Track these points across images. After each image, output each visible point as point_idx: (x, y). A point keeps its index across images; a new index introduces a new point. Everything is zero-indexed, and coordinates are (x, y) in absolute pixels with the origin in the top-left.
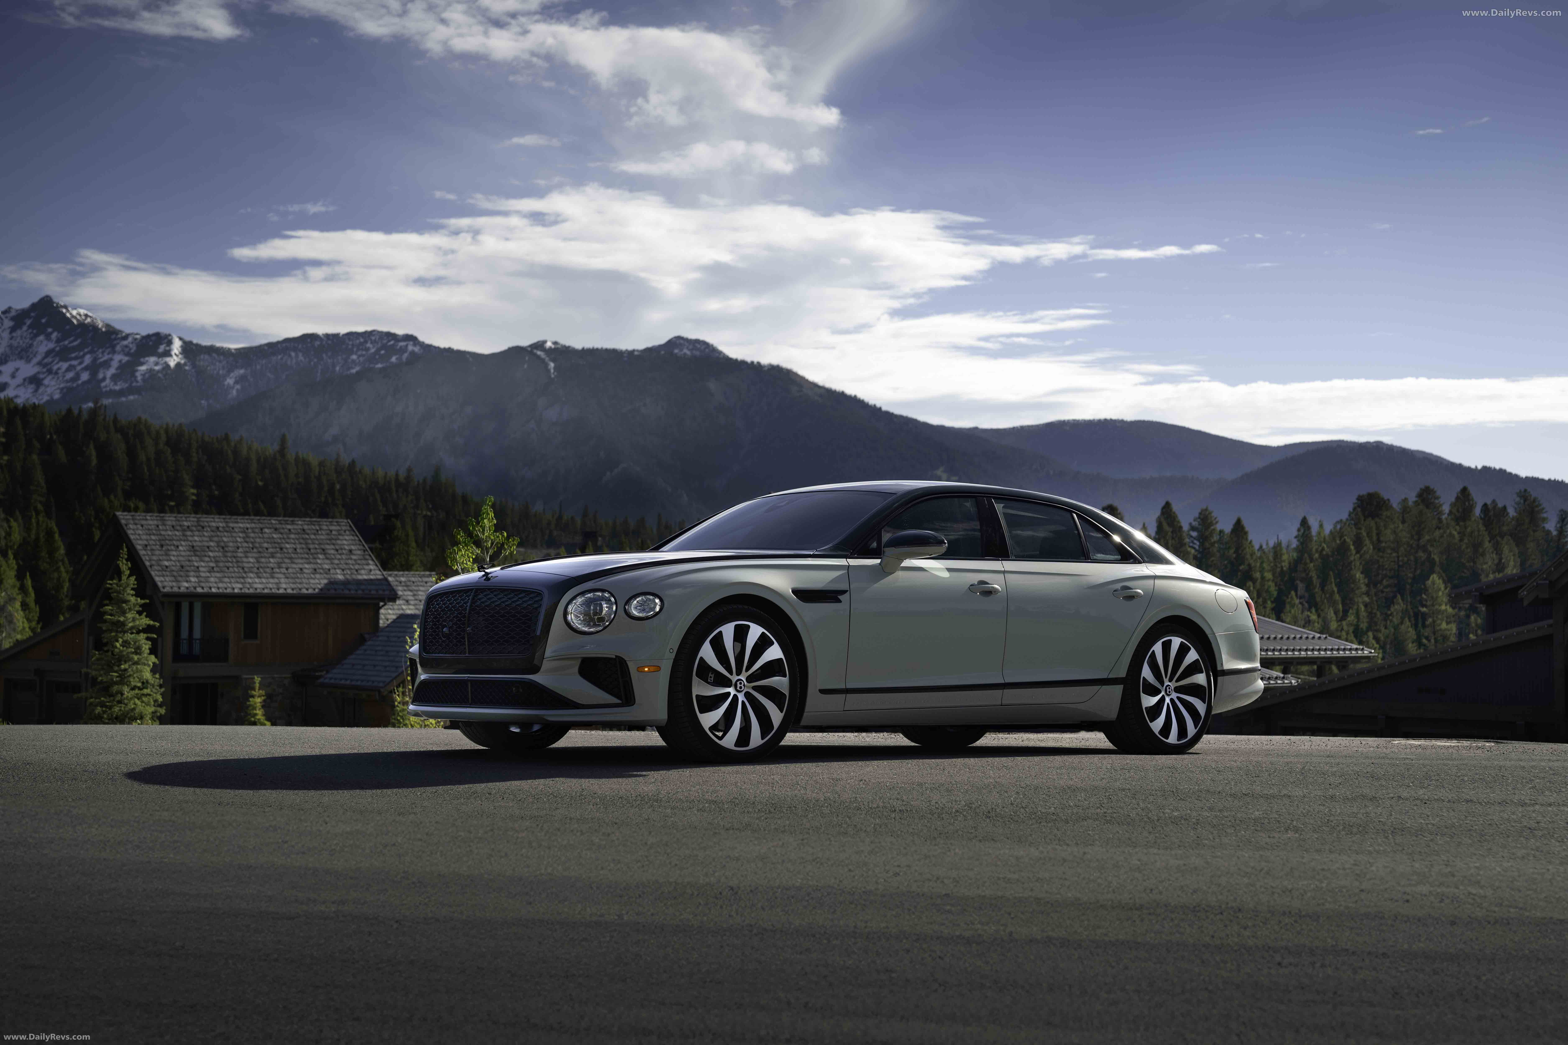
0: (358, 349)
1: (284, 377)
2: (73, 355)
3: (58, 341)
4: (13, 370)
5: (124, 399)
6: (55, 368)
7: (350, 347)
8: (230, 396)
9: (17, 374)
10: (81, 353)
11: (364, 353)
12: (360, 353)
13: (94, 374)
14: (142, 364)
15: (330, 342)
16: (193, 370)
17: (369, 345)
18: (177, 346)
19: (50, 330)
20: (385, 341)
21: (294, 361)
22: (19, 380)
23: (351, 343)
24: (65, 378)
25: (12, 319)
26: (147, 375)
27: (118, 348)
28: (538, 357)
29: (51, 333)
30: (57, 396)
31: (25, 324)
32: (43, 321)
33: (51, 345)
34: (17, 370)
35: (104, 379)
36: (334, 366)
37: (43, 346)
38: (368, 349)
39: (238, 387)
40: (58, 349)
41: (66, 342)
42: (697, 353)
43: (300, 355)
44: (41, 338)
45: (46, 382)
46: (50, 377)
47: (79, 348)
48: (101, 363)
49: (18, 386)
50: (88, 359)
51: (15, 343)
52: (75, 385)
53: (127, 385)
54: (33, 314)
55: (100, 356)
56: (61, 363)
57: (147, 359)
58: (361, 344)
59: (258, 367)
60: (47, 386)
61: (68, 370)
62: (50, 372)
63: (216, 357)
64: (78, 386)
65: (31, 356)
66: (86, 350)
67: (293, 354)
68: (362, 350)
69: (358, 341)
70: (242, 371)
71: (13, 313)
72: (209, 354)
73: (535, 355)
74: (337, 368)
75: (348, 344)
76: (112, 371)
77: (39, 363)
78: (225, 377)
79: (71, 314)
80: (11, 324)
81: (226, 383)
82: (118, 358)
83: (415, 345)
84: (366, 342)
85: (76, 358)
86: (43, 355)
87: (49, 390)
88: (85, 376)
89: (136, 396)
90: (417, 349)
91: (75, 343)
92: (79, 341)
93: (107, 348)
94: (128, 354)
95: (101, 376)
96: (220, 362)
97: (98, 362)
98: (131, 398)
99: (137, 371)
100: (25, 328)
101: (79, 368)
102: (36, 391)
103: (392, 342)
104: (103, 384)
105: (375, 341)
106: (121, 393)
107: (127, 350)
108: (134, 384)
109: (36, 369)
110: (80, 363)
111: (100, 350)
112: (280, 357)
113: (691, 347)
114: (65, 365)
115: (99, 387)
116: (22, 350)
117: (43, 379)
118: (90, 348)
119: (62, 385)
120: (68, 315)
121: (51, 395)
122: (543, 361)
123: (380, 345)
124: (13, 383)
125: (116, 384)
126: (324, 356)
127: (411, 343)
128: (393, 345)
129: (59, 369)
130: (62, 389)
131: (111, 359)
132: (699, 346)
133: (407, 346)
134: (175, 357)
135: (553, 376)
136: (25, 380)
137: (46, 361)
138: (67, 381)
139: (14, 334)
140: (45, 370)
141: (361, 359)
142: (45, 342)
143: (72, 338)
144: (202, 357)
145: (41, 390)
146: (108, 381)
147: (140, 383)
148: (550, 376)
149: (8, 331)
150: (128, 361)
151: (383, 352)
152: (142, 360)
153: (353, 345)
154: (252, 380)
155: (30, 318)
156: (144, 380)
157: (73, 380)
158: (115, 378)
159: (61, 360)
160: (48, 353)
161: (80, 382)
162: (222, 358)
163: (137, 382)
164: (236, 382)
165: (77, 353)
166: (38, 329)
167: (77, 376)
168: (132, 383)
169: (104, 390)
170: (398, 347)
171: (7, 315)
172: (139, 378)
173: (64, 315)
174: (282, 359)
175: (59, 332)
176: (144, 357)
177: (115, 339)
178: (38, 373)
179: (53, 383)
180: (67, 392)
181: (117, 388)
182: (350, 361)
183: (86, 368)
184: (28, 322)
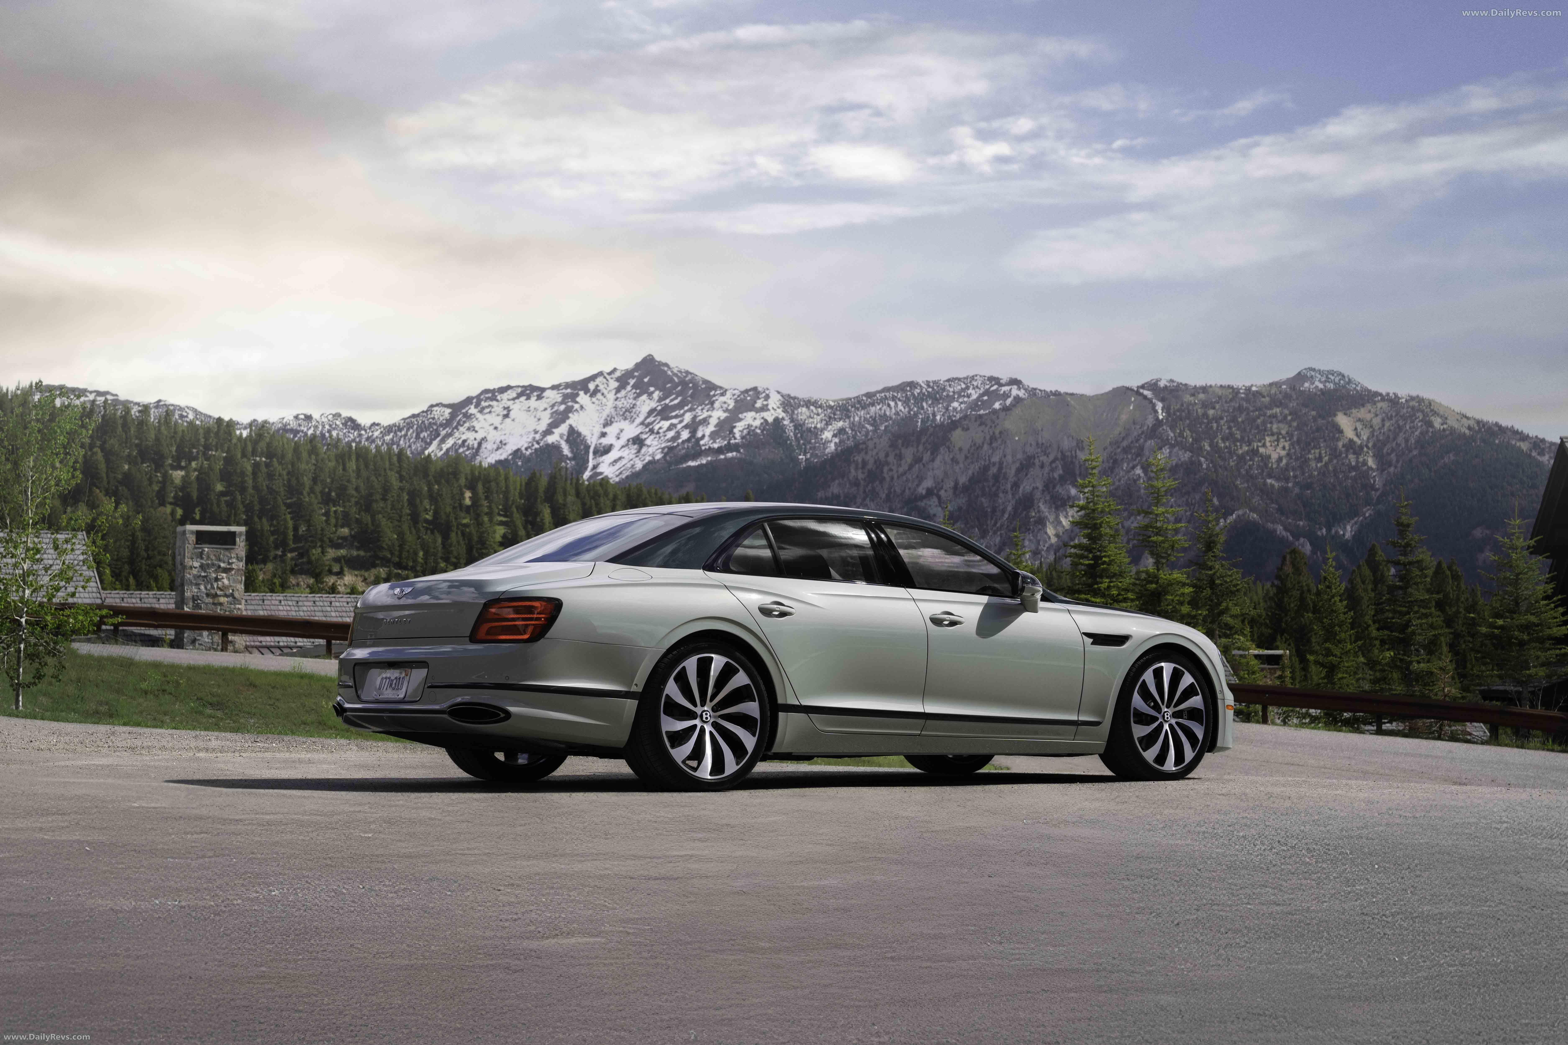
0: (960, 396)
1: (883, 428)
2: (674, 414)
3: (660, 400)
4: (618, 431)
5: (722, 457)
6: (656, 428)
7: (951, 394)
8: (827, 451)
9: (622, 435)
10: (682, 412)
11: (966, 399)
12: (961, 400)
13: (693, 432)
14: (740, 420)
15: (930, 390)
16: (791, 425)
17: (970, 391)
18: (774, 401)
19: (652, 389)
20: (987, 387)
21: (893, 411)
22: (623, 441)
23: (951, 390)
24: (666, 438)
25: (618, 380)
26: (745, 432)
27: (717, 405)
28: (1145, 397)
29: (653, 393)
30: (658, 456)
31: (629, 384)
32: (646, 380)
33: (653, 404)
34: (622, 431)
35: (703, 436)
36: (934, 415)
37: (646, 405)
38: (969, 396)
39: (837, 440)
40: (659, 408)
41: (667, 401)
42: (1331, 386)
43: (900, 404)
44: (644, 397)
45: (648, 442)
46: (652, 437)
47: (680, 406)
48: (700, 421)
49: (623, 447)
50: (688, 417)
51: (619, 404)
52: (675, 444)
53: (726, 442)
54: (636, 374)
55: (700, 413)
56: (663, 422)
57: (745, 414)
58: (963, 390)
59: (857, 419)
60: (649, 446)
61: (669, 429)
62: (652, 431)
63: (815, 411)
64: (678, 445)
65: (635, 416)
66: (686, 408)
67: (892, 404)
68: (964, 396)
69: (959, 387)
70: (840, 424)
71: (618, 374)
72: (808, 407)
73: (1142, 394)
74: (938, 418)
75: (949, 391)
76: (711, 428)
77: (642, 423)
78: (822, 430)
79: (672, 372)
80: (616, 384)
81: (824, 437)
82: (717, 415)
83: (1019, 389)
84: (967, 388)
85: (676, 417)
86: (646, 415)
87: (651, 450)
88: (685, 435)
89: (734, 454)
90: (1022, 393)
91: (676, 402)
92: (680, 399)
93: (706, 405)
94: (726, 411)
95: (699, 434)
96: (818, 415)
97: (697, 420)
98: (730, 455)
99: (735, 427)
100: (629, 388)
101: (679, 426)
102: (639, 451)
103: (995, 387)
104: (702, 442)
105: (977, 387)
106: (720, 450)
107: (726, 406)
108: (732, 441)
109: (640, 429)
110: (681, 422)
111: (700, 408)
112: (878, 407)
113: (1323, 379)
114: (666, 424)
115: (700, 446)
116: (626, 411)
117: (645, 439)
118: (690, 406)
119: (663, 445)
120: (669, 373)
121: (653, 455)
122: (1150, 401)
123: (982, 390)
124: (618, 444)
125: (714, 442)
126: (924, 404)
127: (1015, 387)
128: (997, 390)
129: (660, 428)
130: (663, 449)
131: (710, 417)
132: (1332, 378)
133: (1011, 390)
134: (772, 411)
135: (1161, 417)
136: (628, 440)
137: (648, 420)
138: (668, 441)
139: (619, 395)
140: (647, 430)
141: (963, 406)
142: (648, 401)
143: (674, 396)
144: (800, 410)
145: (644, 450)
146: (707, 439)
147: (738, 440)
148: (1158, 418)
149: (614, 392)
150: (727, 418)
151: (986, 398)
152: (740, 416)
153: (954, 392)
154: (850, 432)
155: (633, 377)
156: (743, 438)
157: (674, 439)
158: (714, 436)
159: (662, 419)
160: (651, 412)
161: (680, 441)
162: (820, 410)
163: (735, 439)
164: (835, 436)
165: (677, 412)
166: (641, 389)
167: (678, 435)
168: (730, 440)
169: (703, 448)
170: (1002, 392)
171: (613, 376)
172: (738, 435)
173: (665, 372)
174: (880, 409)
175: (660, 391)
176: (742, 413)
177: (714, 395)
178: (642, 433)
179: (655, 443)
180: (669, 451)
181: (716, 446)
182: (951, 408)
183: (686, 427)
184: (632, 382)
